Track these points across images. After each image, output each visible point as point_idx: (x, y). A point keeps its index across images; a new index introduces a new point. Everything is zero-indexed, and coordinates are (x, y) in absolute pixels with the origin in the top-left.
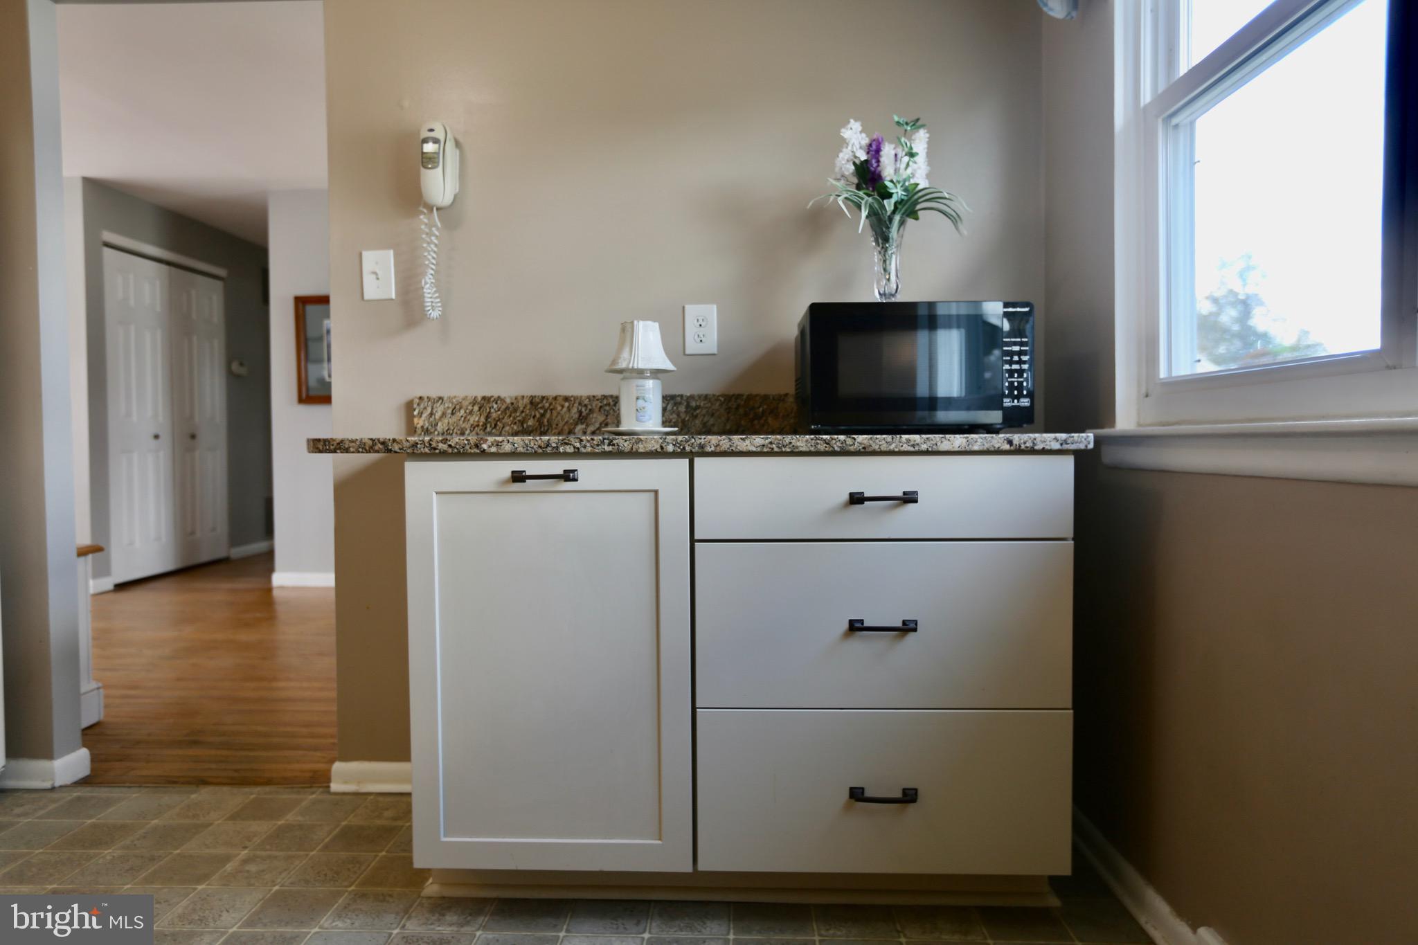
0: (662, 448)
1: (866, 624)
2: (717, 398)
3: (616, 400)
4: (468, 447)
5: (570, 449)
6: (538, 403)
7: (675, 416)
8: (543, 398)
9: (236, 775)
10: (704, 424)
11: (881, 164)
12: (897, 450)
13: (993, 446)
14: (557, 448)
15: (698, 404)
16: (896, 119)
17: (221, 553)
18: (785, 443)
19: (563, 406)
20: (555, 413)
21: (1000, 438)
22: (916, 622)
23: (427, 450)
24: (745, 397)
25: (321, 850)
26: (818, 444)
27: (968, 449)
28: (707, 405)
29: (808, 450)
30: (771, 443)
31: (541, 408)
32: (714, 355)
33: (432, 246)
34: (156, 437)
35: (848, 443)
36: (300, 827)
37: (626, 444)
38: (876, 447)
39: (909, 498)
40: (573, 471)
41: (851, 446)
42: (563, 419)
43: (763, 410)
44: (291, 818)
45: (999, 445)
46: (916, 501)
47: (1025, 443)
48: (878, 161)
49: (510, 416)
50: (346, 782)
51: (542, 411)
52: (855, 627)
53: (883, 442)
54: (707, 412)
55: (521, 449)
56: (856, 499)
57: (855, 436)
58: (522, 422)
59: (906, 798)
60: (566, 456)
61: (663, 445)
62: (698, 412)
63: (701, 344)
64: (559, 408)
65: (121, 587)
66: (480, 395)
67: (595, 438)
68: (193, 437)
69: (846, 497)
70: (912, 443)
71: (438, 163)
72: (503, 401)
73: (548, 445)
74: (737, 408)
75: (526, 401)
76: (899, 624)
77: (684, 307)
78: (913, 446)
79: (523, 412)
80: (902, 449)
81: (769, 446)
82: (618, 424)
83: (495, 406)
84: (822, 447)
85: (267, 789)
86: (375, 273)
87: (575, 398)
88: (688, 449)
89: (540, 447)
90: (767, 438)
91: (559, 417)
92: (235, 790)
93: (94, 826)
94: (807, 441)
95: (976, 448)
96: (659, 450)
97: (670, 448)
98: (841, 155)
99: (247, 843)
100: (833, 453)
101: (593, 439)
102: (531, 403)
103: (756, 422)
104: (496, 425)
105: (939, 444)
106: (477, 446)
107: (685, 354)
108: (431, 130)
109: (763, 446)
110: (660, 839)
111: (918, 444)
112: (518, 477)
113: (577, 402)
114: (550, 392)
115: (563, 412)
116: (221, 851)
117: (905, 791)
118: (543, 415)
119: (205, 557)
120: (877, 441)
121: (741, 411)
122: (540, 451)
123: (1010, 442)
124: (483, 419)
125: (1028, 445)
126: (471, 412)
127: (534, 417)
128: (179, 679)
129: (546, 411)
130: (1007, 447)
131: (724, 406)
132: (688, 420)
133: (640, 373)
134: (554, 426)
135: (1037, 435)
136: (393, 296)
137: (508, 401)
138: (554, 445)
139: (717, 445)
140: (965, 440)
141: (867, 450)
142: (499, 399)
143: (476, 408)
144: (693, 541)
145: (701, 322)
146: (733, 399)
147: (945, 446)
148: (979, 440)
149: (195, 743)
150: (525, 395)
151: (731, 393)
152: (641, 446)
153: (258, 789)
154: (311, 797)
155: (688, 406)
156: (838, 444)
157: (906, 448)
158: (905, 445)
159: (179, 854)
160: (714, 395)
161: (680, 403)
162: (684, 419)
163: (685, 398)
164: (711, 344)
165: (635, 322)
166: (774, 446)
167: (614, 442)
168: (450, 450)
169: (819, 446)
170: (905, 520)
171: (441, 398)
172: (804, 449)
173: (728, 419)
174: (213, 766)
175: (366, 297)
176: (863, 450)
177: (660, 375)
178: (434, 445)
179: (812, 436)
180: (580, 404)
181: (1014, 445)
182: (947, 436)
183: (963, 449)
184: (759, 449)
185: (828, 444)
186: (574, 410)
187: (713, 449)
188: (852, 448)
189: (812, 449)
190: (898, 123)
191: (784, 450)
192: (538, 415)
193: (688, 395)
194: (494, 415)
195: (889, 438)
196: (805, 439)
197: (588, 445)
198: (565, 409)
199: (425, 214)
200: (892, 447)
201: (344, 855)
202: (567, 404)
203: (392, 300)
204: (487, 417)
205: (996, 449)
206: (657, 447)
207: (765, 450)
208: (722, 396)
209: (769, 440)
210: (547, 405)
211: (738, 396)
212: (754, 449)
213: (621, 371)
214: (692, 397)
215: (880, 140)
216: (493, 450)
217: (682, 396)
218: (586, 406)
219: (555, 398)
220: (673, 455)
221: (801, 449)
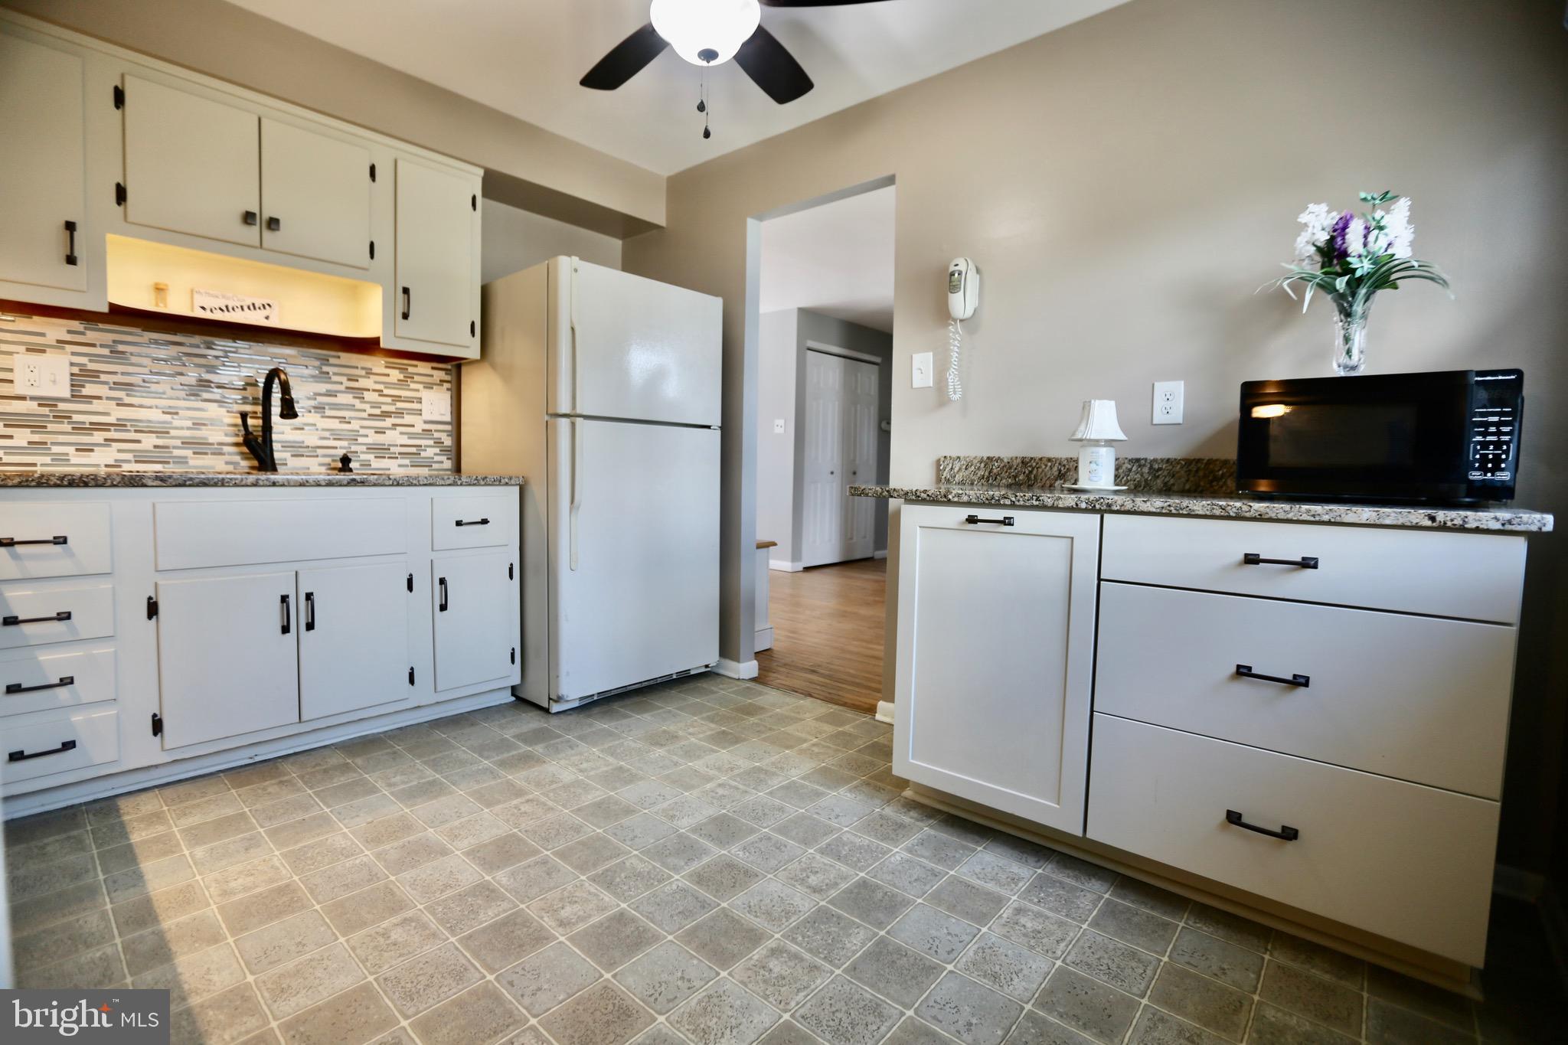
0: (1077, 505)
1: (1254, 671)
2: (1177, 461)
3: (1077, 461)
4: (939, 497)
5: (1008, 502)
6: (1028, 463)
7: (1138, 476)
8: (1032, 458)
9: (828, 695)
10: (1165, 484)
11: (1346, 241)
12: (1295, 519)
13: (1409, 521)
14: (999, 500)
15: (1160, 466)
16: (1363, 195)
17: (869, 555)
18: (1182, 506)
19: (1046, 466)
20: (1040, 470)
21: (1420, 514)
22: (1307, 679)
23: (914, 497)
24: (1205, 461)
25: (855, 751)
26: (1213, 509)
27: (1378, 522)
28: (1168, 468)
29: (1204, 513)
30: (1169, 506)
31: (1030, 466)
32: (1179, 424)
33: (956, 348)
34: (832, 473)
35: (1243, 509)
36: (850, 735)
37: (1049, 500)
38: (1273, 515)
39: (1308, 563)
40: (1010, 518)
41: (1246, 512)
42: (1046, 476)
43: (1222, 474)
44: (847, 728)
45: (1418, 521)
46: (1315, 567)
47: (1452, 520)
48: (1344, 239)
49: (1006, 472)
50: (885, 716)
51: (1030, 469)
52: (1243, 672)
53: (1281, 510)
54: (1169, 473)
55: (974, 500)
56: (1251, 560)
57: (1252, 504)
58: (1015, 477)
59: (1284, 834)
60: (1005, 506)
61: (1078, 503)
62: (1160, 473)
63: (1168, 416)
64: (1044, 467)
65: (807, 569)
66: (986, 456)
67: (1027, 495)
68: (855, 473)
69: (1241, 557)
70: (1312, 513)
71: (960, 288)
72: (1002, 460)
73: (993, 498)
74: (1197, 471)
75: (1019, 461)
76: (1290, 678)
77: (1153, 385)
78: (1314, 516)
79: (1016, 469)
80: (1301, 518)
81: (1168, 508)
82: (1075, 483)
83: (996, 464)
84: (1217, 512)
85: (841, 708)
86: (920, 369)
87: (1057, 459)
88: (1098, 507)
89: (987, 499)
90: (1166, 502)
91: (1043, 474)
92: (824, 704)
93: (750, 703)
94: (1203, 506)
95: (1388, 522)
96: (1074, 506)
97: (1083, 505)
98: (1299, 239)
99: (818, 736)
100: (1229, 518)
101: (1025, 496)
102: (1023, 462)
103: (1215, 483)
104: (996, 478)
105: (1343, 516)
106: (945, 496)
107: (1152, 424)
108: (957, 265)
109: (1163, 508)
110: (1058, 804)
111: (1319, 515)
112: (972, 520)
113: (1058, 462)
114: (1037, 455)
115: (1046, 470)
116: (803, 735)
117: (1284, 828)
118: (1031, 472)
119: (858, 556)
120: (1274, 509)
121: (1201, 473)
122: (987, 502)
123: (1433, 519)
124: (987, 474)
125: (1455, 522)
126: (979, 468)
127: (1024, 473)
128: (819, 632)
129: (1033, 469)
130: (1429, 523)
131: (1185, 469)
132: (1151, 480)
133: (1096, 443)
134: (1039, 481)
135: (1469, 513)
136: (931, 385)
137: (1006, 460)
138: (997, 498)
139: (1123, 505)
140: (1375, 514)
141: (1263, 517)
142: (999, 459)
143: (983, 465)
144: (1100, 580)
145: (1168, 396)
146: (1194, 463)
147: (1350, 518)
148: (1393, 514)
149: (814, 672)
150: (1018, 456)
151: (1192, 458)
152: (1060, 502)
153: (836, 707)
154: (865, 718)
155: (1151, 468)
156: (1234, 510)
157: (1305, 517)
158: (1304, 515)
159: (783, 731)
160: (1175, 459)
161: (1144, 465)
162: (1147, 479)
163: (1149, 461)
164: (1177, 415)
165: (1093, 401)
166: (1172, 508)
167: (1040, 498)
168: (928, 498)
169: (1214, 511)
170: (1302, 583)
171: (959, 458)
172: (1201, 513)
173: (1187, 481)
174: (818, 687)
175: (915, 386)
176: (1259, 517)
177: (1114, 444)
178: (918, 494)
179: (1209, 502)
180: (1060, 464)
181: (1438, 522)
182: (1354, 509)
183: (1372, 522)
184: (1158, 510)
185: (1223, 509)
186: (1055, 469)
187: (1118, 508)
188: (1248, 515)
189: (1208, 513)
190: (1365, 199)
191: (1181, 512)
192: (1027, 472)
193: (1152, 458)
194: (995, 471)
195: (1286, 507)
196: (1201, 504)
197: (1021, 499)
198: (1047, 468)
199: (952, 325)
200: (1290, 516)
201: (868, 758)
202: (1049, 464)
203: (930, 387)
204: (990, 473)
205: (1414, 524)
206: (1073, 504)
207: (1164, 511)
208: (1183, 460)
209: (1168, 503)
210: (1034, 464)
211: (1199, 461)
212: (1154, 510)
213: (1081, 440)
214: (1155, 460)
215: (1348, 217)
216: (956, 499)
217: (1146, 460)
218: (1064, 466)
219: (1041, 459)
220: (1086, 511)
221: (1197, 512)
